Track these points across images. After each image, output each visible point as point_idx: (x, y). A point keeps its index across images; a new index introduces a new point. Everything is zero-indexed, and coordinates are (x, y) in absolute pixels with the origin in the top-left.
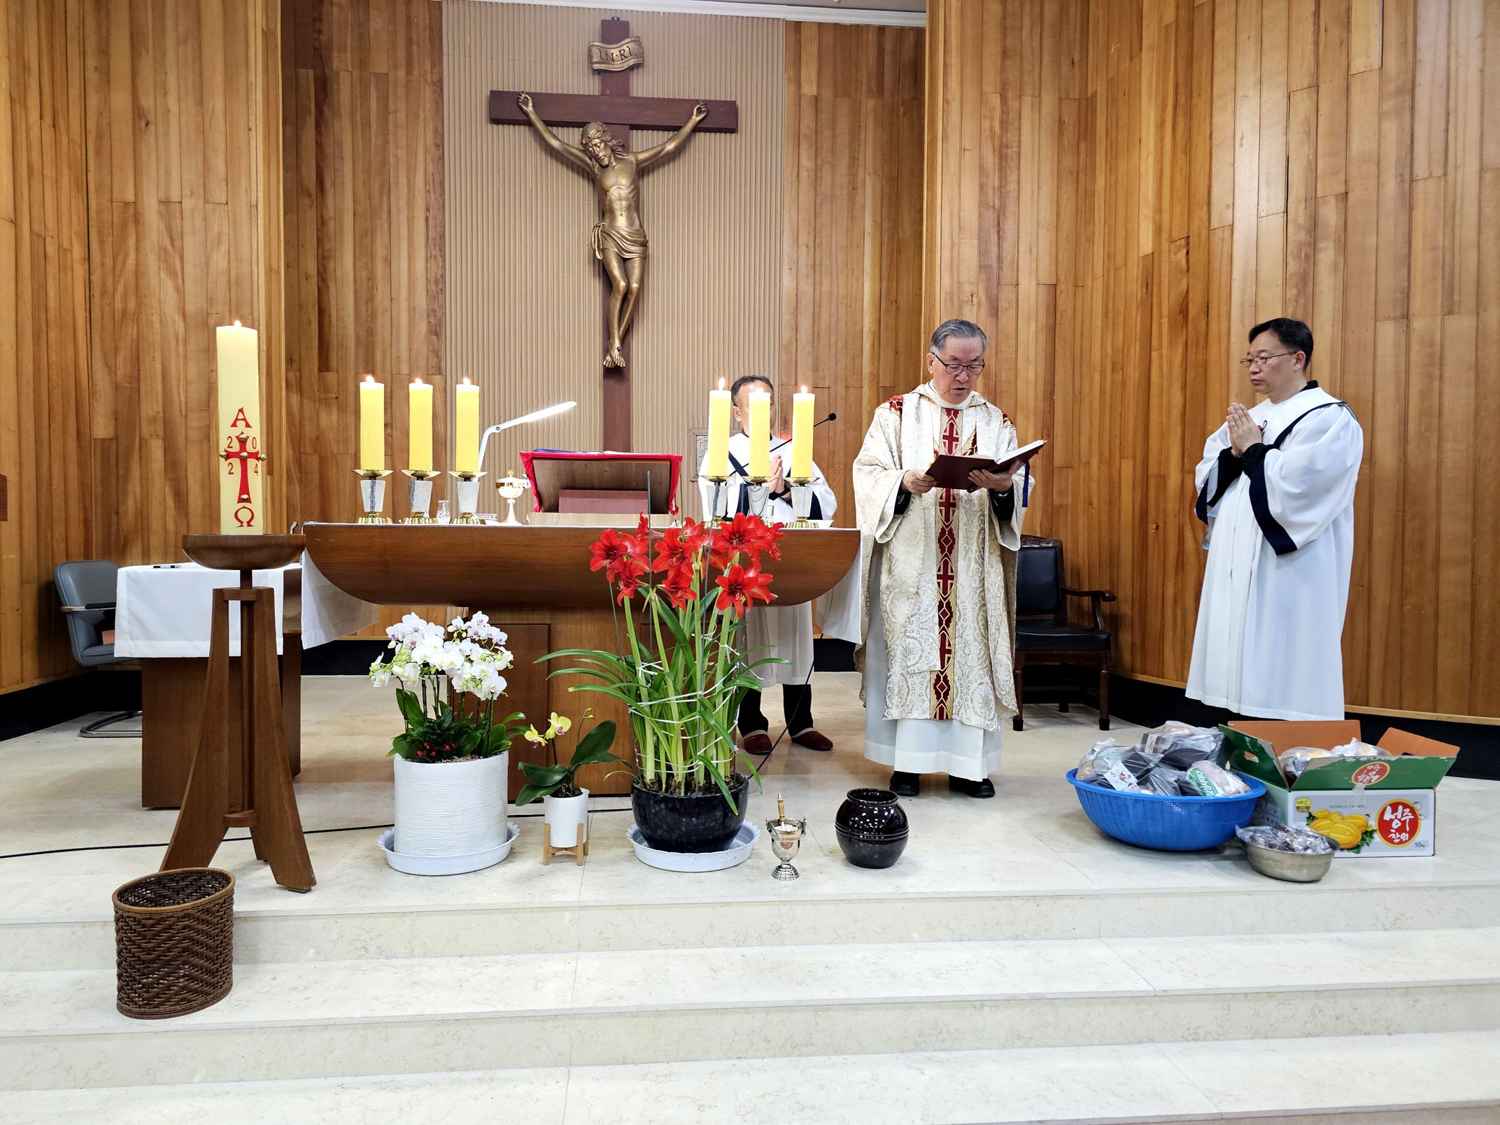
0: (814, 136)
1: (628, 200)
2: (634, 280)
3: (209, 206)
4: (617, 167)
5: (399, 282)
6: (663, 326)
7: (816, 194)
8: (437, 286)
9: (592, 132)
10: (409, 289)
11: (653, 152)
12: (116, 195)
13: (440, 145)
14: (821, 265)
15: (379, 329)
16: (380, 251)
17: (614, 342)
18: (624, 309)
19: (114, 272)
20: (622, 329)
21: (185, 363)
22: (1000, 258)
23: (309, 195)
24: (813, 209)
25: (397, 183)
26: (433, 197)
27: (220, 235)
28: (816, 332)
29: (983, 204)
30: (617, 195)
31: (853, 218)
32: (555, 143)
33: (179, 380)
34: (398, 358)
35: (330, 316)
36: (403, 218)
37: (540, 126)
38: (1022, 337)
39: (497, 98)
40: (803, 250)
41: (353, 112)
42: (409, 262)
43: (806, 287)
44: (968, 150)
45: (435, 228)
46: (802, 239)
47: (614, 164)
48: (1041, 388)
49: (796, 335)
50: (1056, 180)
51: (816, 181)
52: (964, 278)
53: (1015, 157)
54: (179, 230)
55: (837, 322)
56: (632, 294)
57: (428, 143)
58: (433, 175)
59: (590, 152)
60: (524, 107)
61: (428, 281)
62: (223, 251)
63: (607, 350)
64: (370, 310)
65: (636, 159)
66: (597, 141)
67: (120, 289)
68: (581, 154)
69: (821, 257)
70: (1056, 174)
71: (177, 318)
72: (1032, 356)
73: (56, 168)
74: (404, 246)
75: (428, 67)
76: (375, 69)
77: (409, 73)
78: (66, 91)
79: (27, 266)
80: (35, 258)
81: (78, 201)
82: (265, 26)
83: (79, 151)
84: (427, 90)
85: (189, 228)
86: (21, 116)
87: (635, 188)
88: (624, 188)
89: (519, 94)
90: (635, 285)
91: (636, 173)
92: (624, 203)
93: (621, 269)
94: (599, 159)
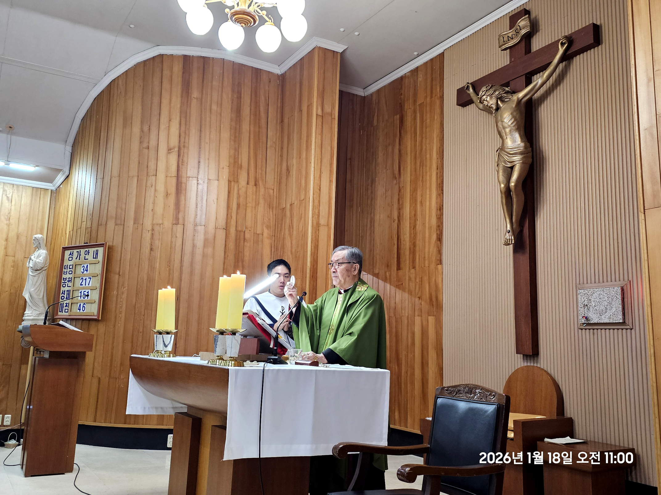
4: (502, 108)
8: (440, 211)
9: (480, 94)
10: (429, 216)
11: (531, 87)
13: (442, 131)
15: (418, 242)
16: (419, 199)
17: (507, 226)
20: (514, 217)
25: (426, 159)
26: (439, 161)
30: (501, 126)
32: (481, 106)
35: (401, 239)
36: (428, 177)
37: (474, 99)
41: (411, 128)
42: (430, 201)
45: (440, 178)
47: (502, 106)
56: (511, 191)
58: (439, 148)
60: (469, 92)
61: (437, 209)
65: (518, 97)
66: (484, 97)
73: (256, 202)
74: (428, 193)
75: (438, 89)
76: (419, 102)
77: (431, 97)
78: (265, 169)
79: (231, 245)
80: (238, 241)
81: (270, 213)
82: (320, 113)
83: (272, 191)
84: (438, 102)
85: (295, 214)
86: (234, 187)
87: (513, 117)
88: (505, 120)
89: (465, 86)
90: (512, 184)
91: (516, 106)
92: (508, 130)
93: (505, 176)
94: (491, 107)
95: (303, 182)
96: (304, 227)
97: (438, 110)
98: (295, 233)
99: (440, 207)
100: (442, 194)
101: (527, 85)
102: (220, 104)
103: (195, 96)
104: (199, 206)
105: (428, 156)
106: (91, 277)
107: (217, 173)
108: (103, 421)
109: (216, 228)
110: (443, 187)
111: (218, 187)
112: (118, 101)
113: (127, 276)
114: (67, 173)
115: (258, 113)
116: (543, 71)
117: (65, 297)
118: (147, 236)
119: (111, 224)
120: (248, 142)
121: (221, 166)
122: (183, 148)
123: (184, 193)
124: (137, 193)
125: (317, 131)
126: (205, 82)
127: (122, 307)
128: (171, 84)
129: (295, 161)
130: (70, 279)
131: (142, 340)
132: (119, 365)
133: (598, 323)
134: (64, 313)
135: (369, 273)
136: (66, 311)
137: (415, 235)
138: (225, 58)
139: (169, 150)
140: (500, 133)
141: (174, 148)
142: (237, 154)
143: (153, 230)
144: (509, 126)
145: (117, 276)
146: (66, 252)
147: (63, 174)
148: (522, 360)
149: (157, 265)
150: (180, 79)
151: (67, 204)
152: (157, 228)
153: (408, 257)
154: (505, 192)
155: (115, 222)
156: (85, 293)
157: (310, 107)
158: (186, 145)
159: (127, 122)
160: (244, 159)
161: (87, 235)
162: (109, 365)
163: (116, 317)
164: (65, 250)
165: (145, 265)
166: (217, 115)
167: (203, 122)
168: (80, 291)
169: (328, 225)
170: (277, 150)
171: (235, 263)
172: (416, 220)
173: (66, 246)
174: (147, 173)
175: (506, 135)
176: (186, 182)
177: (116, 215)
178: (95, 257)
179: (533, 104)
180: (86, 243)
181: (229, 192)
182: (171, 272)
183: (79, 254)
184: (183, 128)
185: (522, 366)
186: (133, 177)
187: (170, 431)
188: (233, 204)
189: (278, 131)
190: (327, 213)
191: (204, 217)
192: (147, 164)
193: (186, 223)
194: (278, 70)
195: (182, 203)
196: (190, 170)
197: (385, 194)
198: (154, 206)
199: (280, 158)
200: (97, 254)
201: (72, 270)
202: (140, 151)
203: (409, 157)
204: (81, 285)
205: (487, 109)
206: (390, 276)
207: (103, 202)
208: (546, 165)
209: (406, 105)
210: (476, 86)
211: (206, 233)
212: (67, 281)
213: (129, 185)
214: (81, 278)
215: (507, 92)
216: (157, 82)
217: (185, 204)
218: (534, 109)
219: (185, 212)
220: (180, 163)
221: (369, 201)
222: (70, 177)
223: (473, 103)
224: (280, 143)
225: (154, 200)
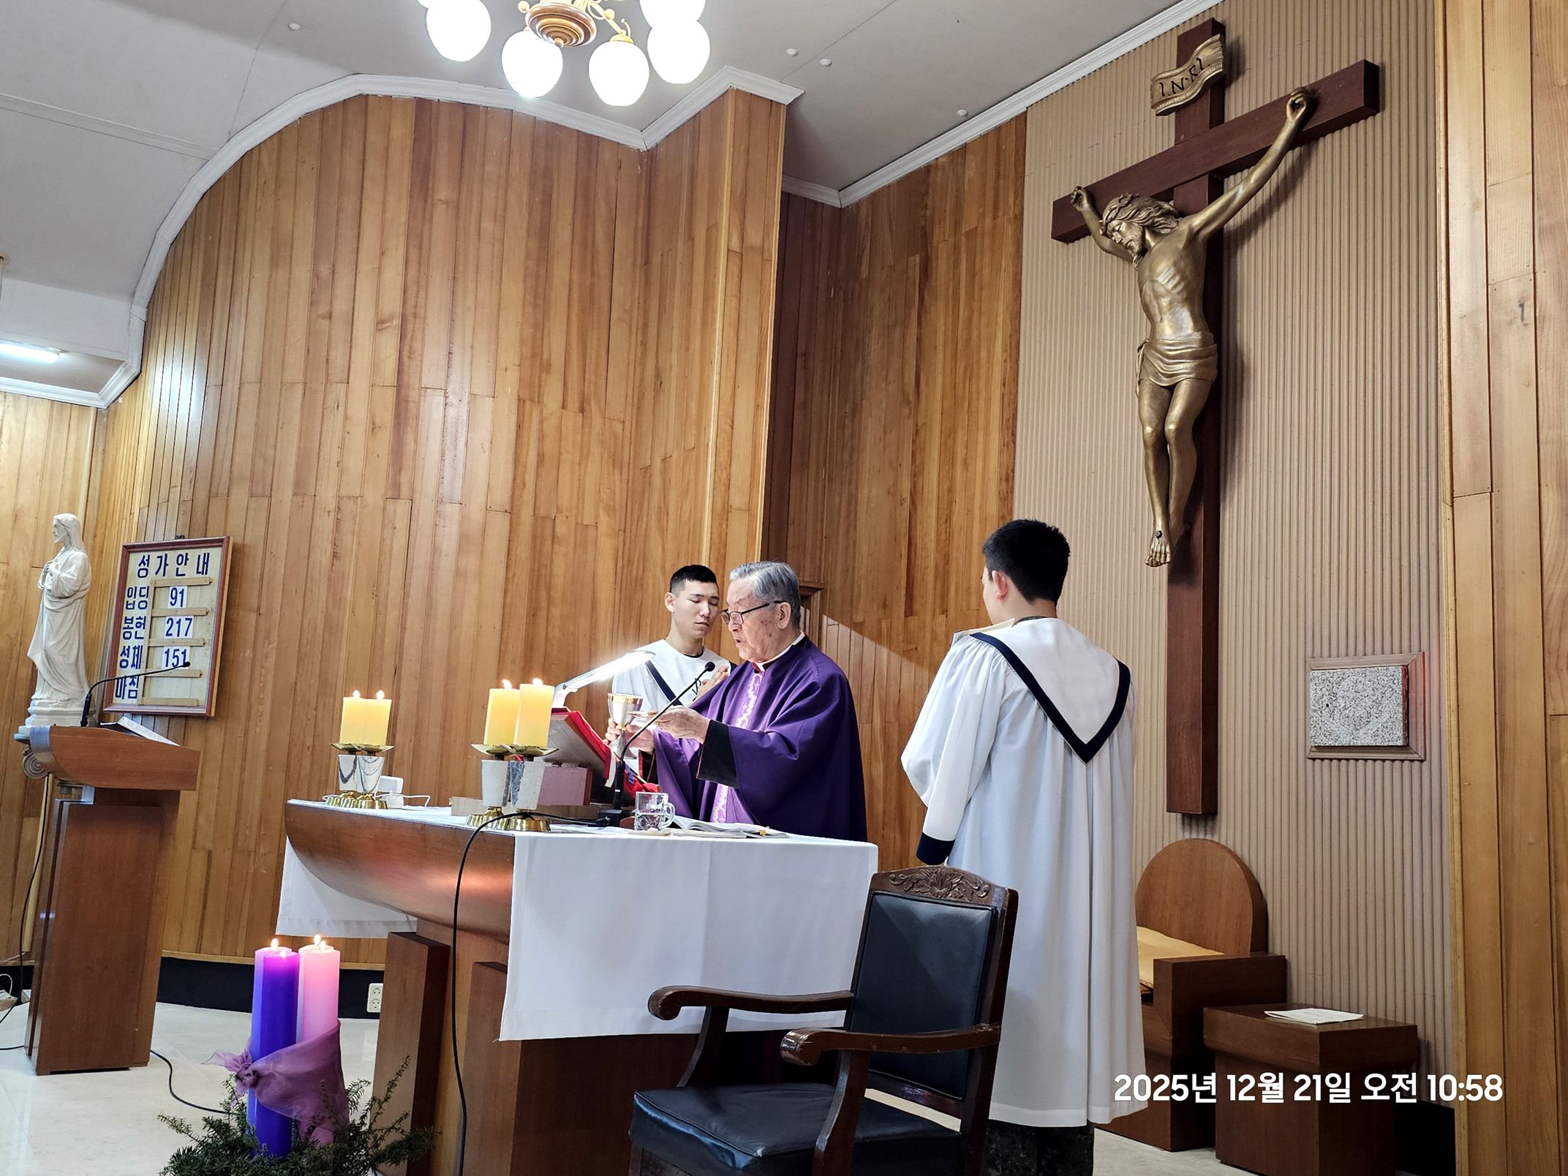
1: (1168, 294)
4: (1154, 250)
5: (975, 485)
8: (1007, 484)
11: (1221, 203)
12: (642, 462)
16: (960, 454)
25: (979, 360)
26: (1009, 366)
30: (1151, 293)
32: (1106, 244)
35: (916, 545)
36: (982, 404)
39: (1058, 210)
41: (946, 287)
42: (985, 458)
45: (1009, 405)
47: (1153, 245)
54: (669, 484)
56: (1168, 441)
58: (1010, 336)
61: (999, 479)
62: (689, 499)
65: (1191, 225)
66: (1114, 224)
73: (581, 452)
74: (981, 440)
75: (1011, 200)
76: (966, 227)
77: (995, 217)
78: (604, 374)
79: (523, 550)
80: (538, 542)
81: (614, 474)
82: (735, 245)
83: (620, 426)
84: (1009, 231)
85: (673, 481)
86: (531, 414)
87: (1179, 271)
88: (1160, 279)
89: (1073, 194)
90: (1171, 427)
91: (1186, 247)
92: (1165, 302)
93: (1155, 406)
94: (1128, 247)
95: (693, 406)
96: (693, 512)
97: (1009, 249)
98: (671, 525)
99: (1007, 474)
100: (1012, 444)
101: (1213, 197)
102: (500, 218)
103: (443, 198)
104: (448, 457)
105: (984, 354)
106: (192, 617)
107: (492, 381)
108: (217, 950)
109: (488, 510)
110: (1014, 427)
111: (494, 412)
112: (259, 204)
113: (276, 616)
114: (135, 371)
115: (590, 242)
116: (1249, 168)
117: (130, 663)
118: (325, 525)
119: (240, 495)
120: (566, 309)
121: (502, 365)
122: (411, 319)
123: (414, 425)
124: (301, 422)
125: (728, 289)
126: (467, 165)
127: (263, 689)
128: (387, 165)
129: (674, 356)
130: (142, 621)
131: (312, 764)
132: (256, 822)
133: (1349, 746)
134: (127, 700)
135: (841, 618)
136: (133, 694)
137: (949, 537)
138: (515, 109)
139: (380, 324)
140: (1146, 308)
141: (391, 319)
142: (539, 335)
143: (339, 509)
144: (1168, 292)
145: (253, 616)
146: (132, 556)
147: (126, 372)
148: (1180, 825)
149: (349, 593)
150: (408, 156)
151: (133, 442)
152: (348, 506)
153: (931, 586)
154: (1154, 445)
155: (251, 490)
156: (176, 653)
157: (712, 230)
158: (420, 311)
159: (280, 254)
160: (555, 348)
161: (181, 517)
162: (232, 822)
163: (249, 711)
164: (130, 552)
165: (321, 592)
166: (493, 244)
167: (461, 259)
168: (165, 649)
169: (750, 509)
170: (634, 330)
171: (531, 592)
172: (951, 502)
173: (133, 542)
174: (327, 374)
175: (1161, 314)
176: (419, 398)
177: (253, 471)
178: (200, 570)
179: (1225, 244)
180: (180, 537)
181: (519, 426)
182: (381, 608)
183: (164, 563)
184: (413, 273)
185: (1180, 838)
186: (293, 384)
187: (377, 976)
188: (527, 453)
189: (637, 284)
190: (748, 479)
191: (459, 482)
192: (328, 355)
193: (417, 496)
194: (640, 141)
195: (409, 448)
196: (429, 369)
197: (882, 442)
198: (342, 455)
199: (639, 349)
200: (206, 563)
201: (147, 600)
202: (310, 323)
203: (940, 356)
204: (167, 635)
205: (1121, 251)
206: (890, 629)
207: (222, 441)
208: (1249, 384)
209: (936, 231)
210: (1097, 195)
211: (463, 519)
212: (133, 625)
213: (282, 403)
214: (167, 618)
215: (1167, 214)
216: (352, 160)
217: (415, 452)
218: (1226, 255)
219: (414, 469)
220: (405, 354)
221: (846, 455)
222: (141, 379)
223: (1090, 234)
224: (641, 312)
225: (343, 439)
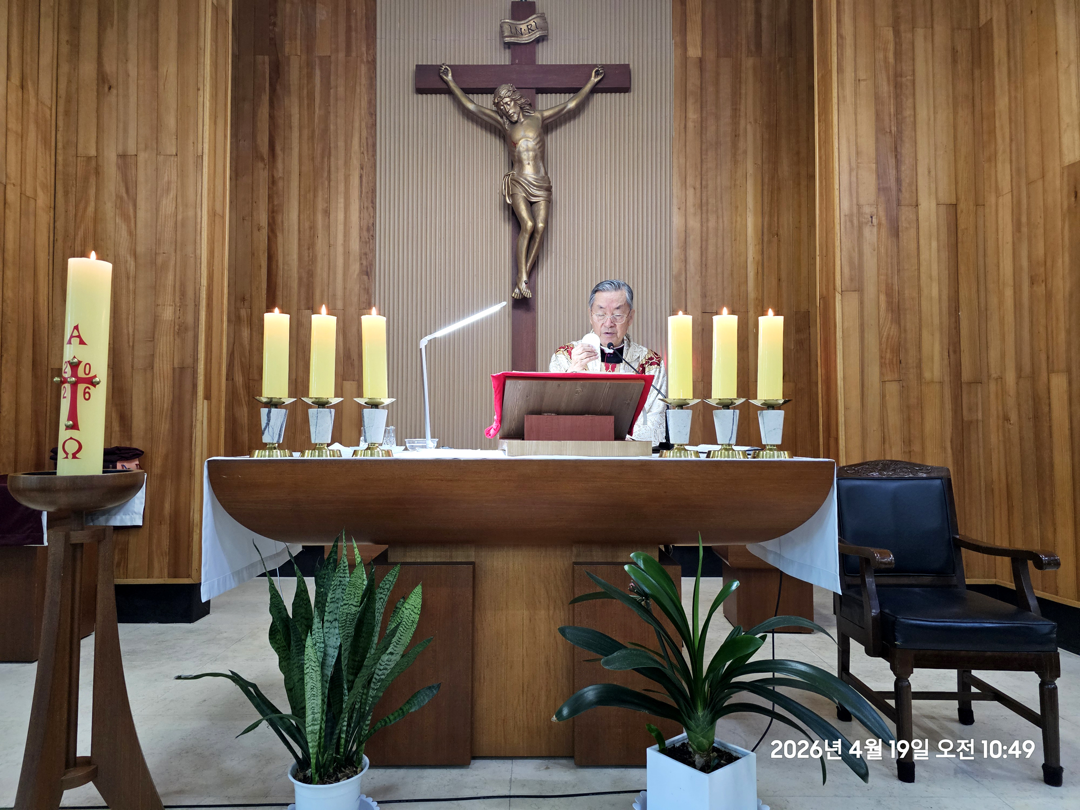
0: (699, 91)
1: (534, 150)
2: (540, 220)
3: (161, 158)
4: (524, 123)
5: (337, 230)
6: (565, 263)
7: (702, 141)
8: (369, 232)
9: (503, 92)
10: (345, 236)
11: (557, 109)
12: (80, 151)
13: (373, 114)
14: (707, 203)
15: (319, 271)
16: (321, 205)
17: (522, 275)
18: (531, 246)
19: (75, 219)
20: (528, 265)
21: (134, 299)
22: (899, 181)
23: (263, 159)
24: (699, 155)
25: (336, 147)
26: (366, 157)
27: (169, 183)
28: (704, 263)
29: (880, 130)
30: (525, 147)
31: (735, 162)
32: (471, 106)
33: (128, 314)
34: (334, 295)
35: (277, 261)
36: (341, 177)
37: (458, 92)
38: (924, 256)
39: (422, 71)
40: (690, 192)
41: (300, 88)
42: (345, 213)
43: (694, 223)
44: (864, 80)
45: (368, 183)
46: (690, 181)
47: (522, 120)
48: (945, 305)
49: (686, 266)
50: (951, 106)
51: (701, 132)
52: (862, 201)
53: (909, 84)
54: (134, 179)
55: (723, 253)
56: (538, 232)
57: (363, 112)
58: (367, 138)
59: (501, 110)
60: (445, 77)
61: (361, 229)
62: (171, 197)
63: (515, 284)
64: (311, 254)
65: (542, 115)
66: (507, 100)
67: (81, 233)
68: (493, 114)
69: (707, 197)
70: (951, 100)
71: (129, 259)
72: (935, 273)
74: (341, 200)
75: (364, 49)
76: (319, 53)
77: (348, 55)
92: (532, 154)
97: (364, 81)
99: (368, 226)
110: (373, 198)
125: (212, 33)
129: (132, 68)
144: (536, 149)
153: (294, 290)
175: (528, 160)
